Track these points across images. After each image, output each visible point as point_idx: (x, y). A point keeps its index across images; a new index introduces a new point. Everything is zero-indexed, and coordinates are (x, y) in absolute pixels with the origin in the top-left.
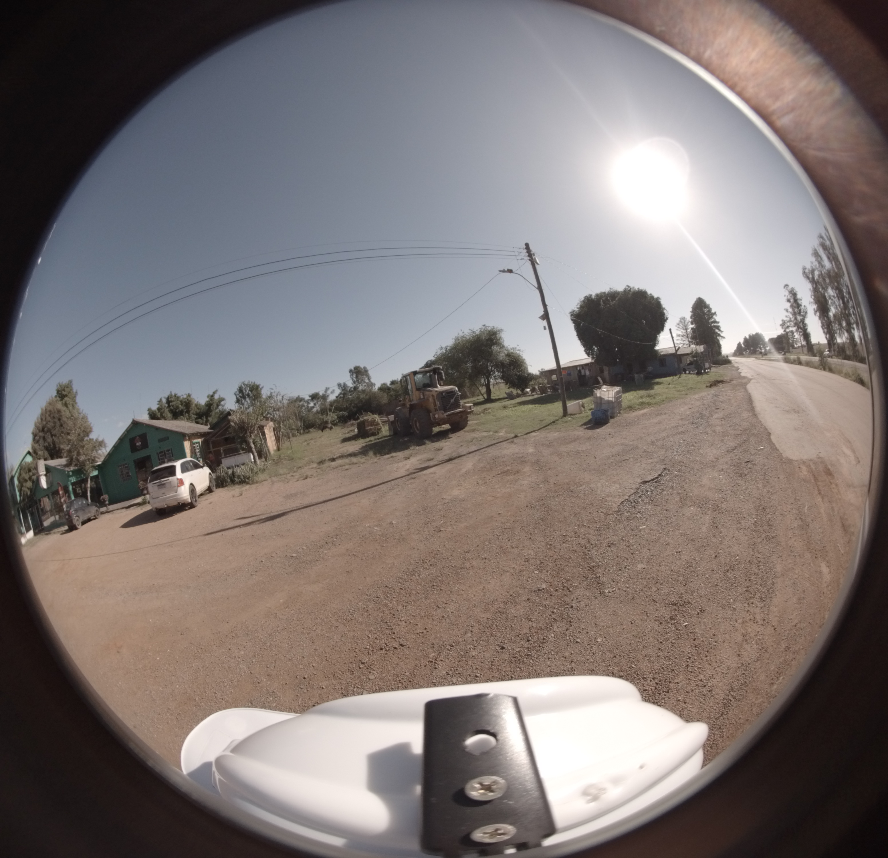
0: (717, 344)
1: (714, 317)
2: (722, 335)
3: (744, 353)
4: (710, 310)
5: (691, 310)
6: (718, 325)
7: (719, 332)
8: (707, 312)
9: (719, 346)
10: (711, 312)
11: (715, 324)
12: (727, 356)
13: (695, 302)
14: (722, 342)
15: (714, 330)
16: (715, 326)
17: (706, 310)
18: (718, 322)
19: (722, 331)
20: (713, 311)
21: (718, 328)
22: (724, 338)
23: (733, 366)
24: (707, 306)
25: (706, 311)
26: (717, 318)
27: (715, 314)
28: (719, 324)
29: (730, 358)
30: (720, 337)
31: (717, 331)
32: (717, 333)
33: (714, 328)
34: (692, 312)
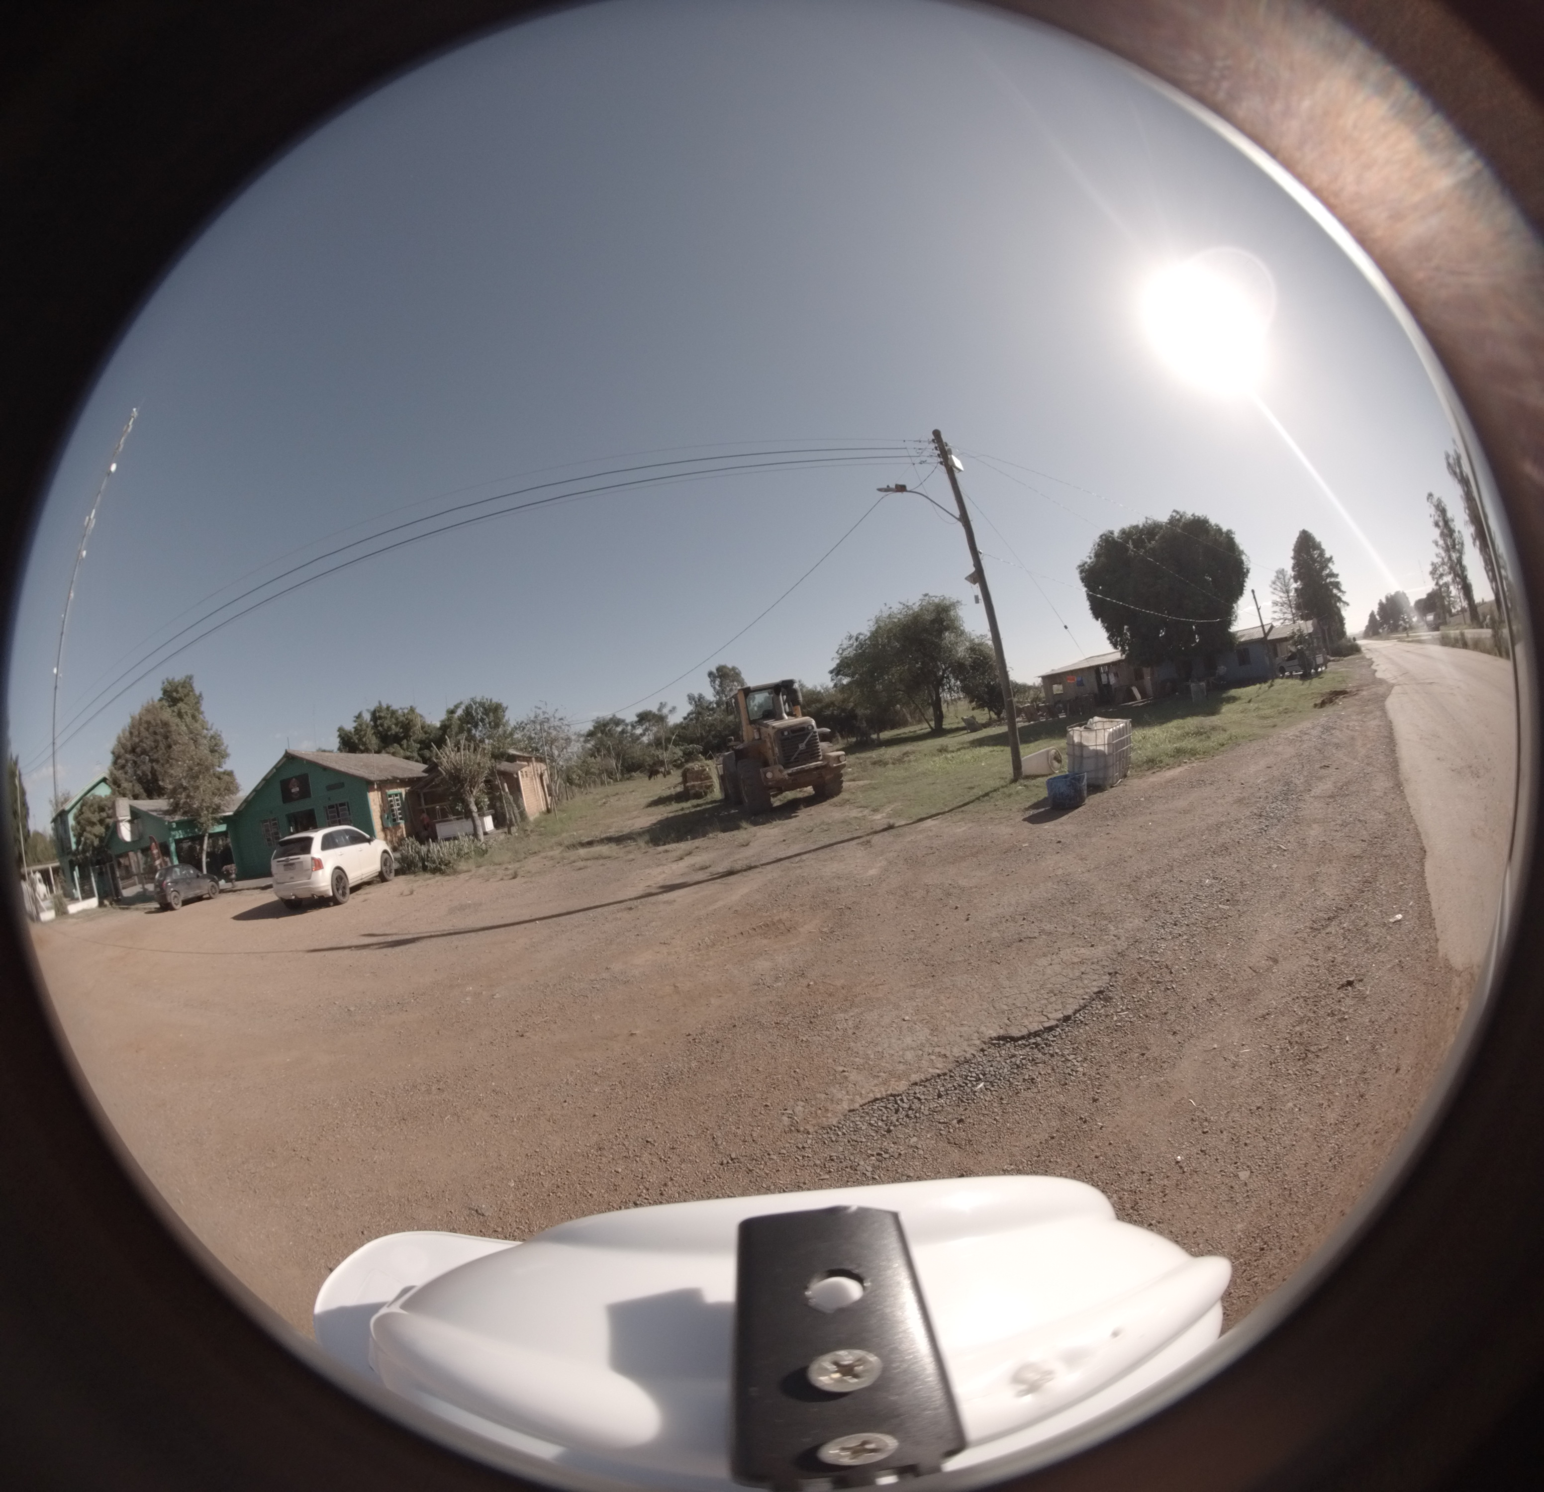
0: (1337, 617)
1: (1330, 565)
2: (1344, 598)
3: (1381, 631)
4: (1322, 554)
5: (1292, 554)
6: (1337, 580)
7: (1339, 594)
8: (1318, 557)
9: (1341, 620)
10: (1323, 557)
11: (1333, 580)
12: (1354, 639)
13: (1298, 538)
14: (1345, 612)
15: (1331, 591)
16: (1331, 583)
17: (1316, 553)
18: (1336, 576)
19: (1343, 592)
20: (1327, 555)
21: (1337, 585)
22: (1347, 604)
23: (1363, 658)
24: (1317, 546)
25: (1316, 556)
26: (1334, 568)
27: (1330, 559)
28: (1339, 579)
29: (1360, 642)
30: (1342, 604)
31: (1335, 591)
32: (1336, 596)
33: (1331, 587)
34: (1294, 558)
